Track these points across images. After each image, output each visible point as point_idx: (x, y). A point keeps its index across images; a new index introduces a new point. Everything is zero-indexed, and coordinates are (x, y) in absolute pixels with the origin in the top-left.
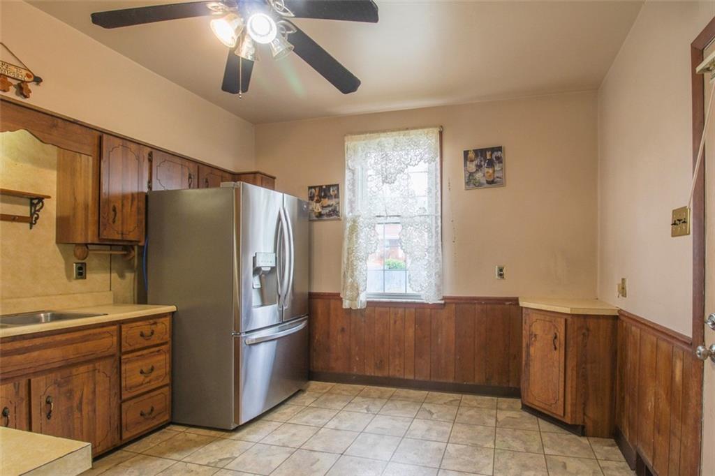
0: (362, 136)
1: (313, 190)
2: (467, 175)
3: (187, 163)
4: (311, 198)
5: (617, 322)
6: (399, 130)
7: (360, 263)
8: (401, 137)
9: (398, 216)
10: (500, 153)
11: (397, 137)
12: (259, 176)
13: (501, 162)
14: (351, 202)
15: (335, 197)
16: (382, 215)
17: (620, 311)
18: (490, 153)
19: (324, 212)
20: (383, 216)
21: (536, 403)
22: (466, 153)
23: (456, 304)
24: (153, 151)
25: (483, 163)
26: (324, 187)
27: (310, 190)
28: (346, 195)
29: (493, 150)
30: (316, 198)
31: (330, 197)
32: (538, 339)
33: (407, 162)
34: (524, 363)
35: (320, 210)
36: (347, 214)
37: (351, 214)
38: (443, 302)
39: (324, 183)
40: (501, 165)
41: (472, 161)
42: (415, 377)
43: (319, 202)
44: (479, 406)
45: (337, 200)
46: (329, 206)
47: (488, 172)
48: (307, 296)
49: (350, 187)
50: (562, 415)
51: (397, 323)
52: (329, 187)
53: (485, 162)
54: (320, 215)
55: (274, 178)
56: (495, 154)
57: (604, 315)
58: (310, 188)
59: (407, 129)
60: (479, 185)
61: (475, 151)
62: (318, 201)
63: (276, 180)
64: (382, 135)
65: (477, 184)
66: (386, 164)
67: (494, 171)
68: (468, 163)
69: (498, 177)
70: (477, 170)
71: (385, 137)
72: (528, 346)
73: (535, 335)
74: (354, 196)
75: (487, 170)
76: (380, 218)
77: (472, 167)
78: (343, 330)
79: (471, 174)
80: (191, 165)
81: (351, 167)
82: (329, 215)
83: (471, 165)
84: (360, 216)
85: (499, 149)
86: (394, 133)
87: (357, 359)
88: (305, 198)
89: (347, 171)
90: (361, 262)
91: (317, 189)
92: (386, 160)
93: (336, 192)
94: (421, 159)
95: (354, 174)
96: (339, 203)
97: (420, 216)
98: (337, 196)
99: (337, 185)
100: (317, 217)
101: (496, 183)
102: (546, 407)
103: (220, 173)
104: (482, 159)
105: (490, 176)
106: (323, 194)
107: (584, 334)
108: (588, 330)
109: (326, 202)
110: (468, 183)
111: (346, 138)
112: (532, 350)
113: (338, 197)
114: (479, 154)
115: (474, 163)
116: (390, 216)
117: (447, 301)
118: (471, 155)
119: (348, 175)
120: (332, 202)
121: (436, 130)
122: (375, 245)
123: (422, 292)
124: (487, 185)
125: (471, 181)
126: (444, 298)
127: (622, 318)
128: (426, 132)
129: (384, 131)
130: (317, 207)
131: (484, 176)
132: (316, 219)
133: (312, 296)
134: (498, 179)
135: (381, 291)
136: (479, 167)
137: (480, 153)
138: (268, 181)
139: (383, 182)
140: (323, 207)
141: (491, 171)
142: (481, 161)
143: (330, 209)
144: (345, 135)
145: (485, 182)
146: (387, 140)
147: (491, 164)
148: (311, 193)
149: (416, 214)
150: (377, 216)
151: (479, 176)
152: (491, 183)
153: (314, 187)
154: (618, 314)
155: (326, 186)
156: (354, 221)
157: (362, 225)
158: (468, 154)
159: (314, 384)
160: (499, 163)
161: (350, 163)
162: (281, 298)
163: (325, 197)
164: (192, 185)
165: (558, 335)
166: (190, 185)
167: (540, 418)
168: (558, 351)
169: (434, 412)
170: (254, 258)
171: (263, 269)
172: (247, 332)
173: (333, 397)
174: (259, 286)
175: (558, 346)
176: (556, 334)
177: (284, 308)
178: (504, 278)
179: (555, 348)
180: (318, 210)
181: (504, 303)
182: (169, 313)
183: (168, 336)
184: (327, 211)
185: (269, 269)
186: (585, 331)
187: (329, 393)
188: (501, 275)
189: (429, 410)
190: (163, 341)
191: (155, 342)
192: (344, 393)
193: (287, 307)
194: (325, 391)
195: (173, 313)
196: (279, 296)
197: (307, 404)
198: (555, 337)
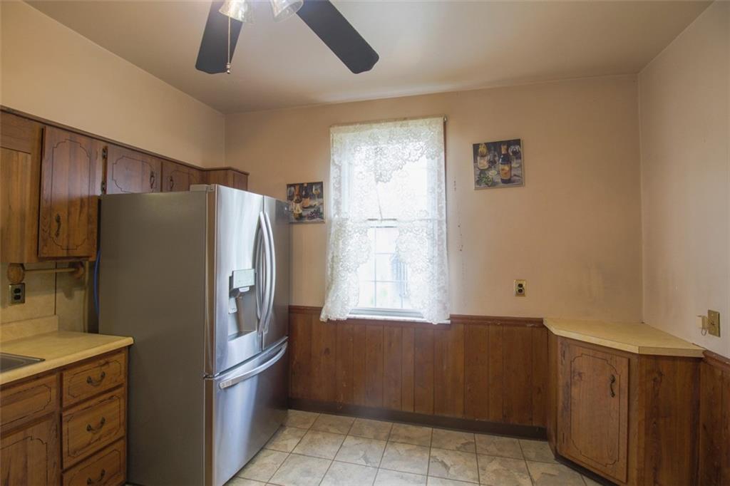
0: (350, 127)
1: (293, 189)
2: (478, 172)
3: (149, 159)
4: (290, 198)
5: (701, 363)
6: (396, 120)
7: (349, 275)
8: (398, 129)
9: (395, 220)
10: (517, 147)
11: (392, 128)
12: (230, 173)
13: (520, 158)
14: (338, 203)
15: (318, 197)
16: (374, 218)
17: (705, 352)
18: (505, 147)
19: (305, 214)
20: (376, 220)
21: (583, 459)
22: (476, 147)
23: (465, 324)
24: (109, 145)
25: (497, 158)
26: (306, 185)
27: (289, 189)
28: (331, 194)
29: (509, 143)
30: (295, 198)
31: (312, 197)
32: (583, 379)
33: (406, 157)
34: (560, 405)
35: (301, 211)
36: (332, 215)
37: (336, 216)
38: (449, 322)
39: (306, 180)
40: (519, 161)
41: (483, 156)
42: (414, 410)
43: (300, 202)
44: (500, 454)
45: (320, 200)
46: (311, 207)
47: (503, 170)
48: (287, 311)
49: (337, 186)
50: (625, 481)
51: (393, 345)
52: (311, 185)
53: (499, 158)
54: (300, 217)
55: (247, 174)
56: (512, 148)
57: (684, 357)
58: (289, 186)
59: (405, 119)
60: (492, 184)
61: (488, 145)
62: (298, 201)
63: (249, 177)
64: (374, 125)
65: (490, 184)
66: (381, 160)
67: (511, 169)
68: (478, 158)
69: (515, 175)
70: (490, 167)
71: (378, 128)
72: (568, 386)
73: (580, 374)
74: (340, 196)
75: (501, 167)
76: (374, 222)
77: (483, 163)
78: (327, 351)
79: (482, 172)
80: (154, 161)
81: (337, 163)
82: (311, 217)
83: (482, 161)
84: (347, 219)
85: (518, 142)
86: (390, 124)
87: (345, 386)
88: (284, 198)
89: (332, 168)
90: (350, 272)
91: (297, 187)
92: (381, 154)
93: (319, 191)
94: (422, 154)
95: (340, 170)
96: (322, 204)
97: (421, 220)
98: (320, 196)
99: (321, 184)
100: (297, 219)
101: (514, 182)
102: (599, 467)
103: (186, 170)
104: (496, 154)
105: (506, 174)
106: (304, 193)
107: (655, 380)
108: (661, 374)
109: (308, 202)
110: (478, 182)
111: (332, 130)
112: (575, 391)
113: (322, 197)
114: (492, 148)
115: (486, 158)
116: (385, 220)
117: (454, 320)
118: (482, 149)
119: (333, 172)
120: (316, 202)
121: (440, 120)
122: (367, 253)
123: (425, 310)
124: (502, 184)
125: (482, 180)
126: (452, 317)
127: (709, 360)
128: (428, 123)
129: (378, 121)
130: (297, 208)
131: (499, 173)
132: (296, 221)
133: (293, 310)
134: (517, 178)
135: (372, 306)
136: (492, 163)
137: (493, 146)
138: (241, 180)
139: (377, 180)
140: (304, 208)
141: (507, 168)
142: (495, 156)
143: (312, 210)
144: (331, 126)
145: (500, 180)
146: (381, 131)
147: (507, 160)
148: (290, 191)
149: (417, 218)
150: (370, 220)
151: (492, 173)
152: (507, 182)
153: (294, 185)
154: (703, 356)
155: (308, 184)
156: (341, 225)
157: (350, 229)
158: (478, 148)
159: (293, 414)
160: (517, 158)
161: (335, 158)
162: (261, 323)
163: (306, 196)
164: (154, 185)
165: (617, 378)
166: (152, 185)
167: (585, 475)
168: (616, 398)
169: (449, 465)
170: (231, 278)
171: (241, 290)
172: (221, 373)
173: (319, 436)
174: (235, 311)
175: (616, 392)
176: (613, 376)
177: (264, 334)
178: (524, 295)
179: (613, 395)
180: (298, 211)
181: (526, 326)
182: (125, 347)
183: (122, 376)
184: (308, 212)
185: (248, 289)
186: (657, 375)
187: (314, 429)
188: (520, 291)
189: (442, 461)
190: (117, 384)
191: (107, 388)
192: (332, 430)
193: (266, 332)
194: (308, 426)
195: (129, 347)
196: (259, 321)
197: (290, 449)
198: (613, 381)
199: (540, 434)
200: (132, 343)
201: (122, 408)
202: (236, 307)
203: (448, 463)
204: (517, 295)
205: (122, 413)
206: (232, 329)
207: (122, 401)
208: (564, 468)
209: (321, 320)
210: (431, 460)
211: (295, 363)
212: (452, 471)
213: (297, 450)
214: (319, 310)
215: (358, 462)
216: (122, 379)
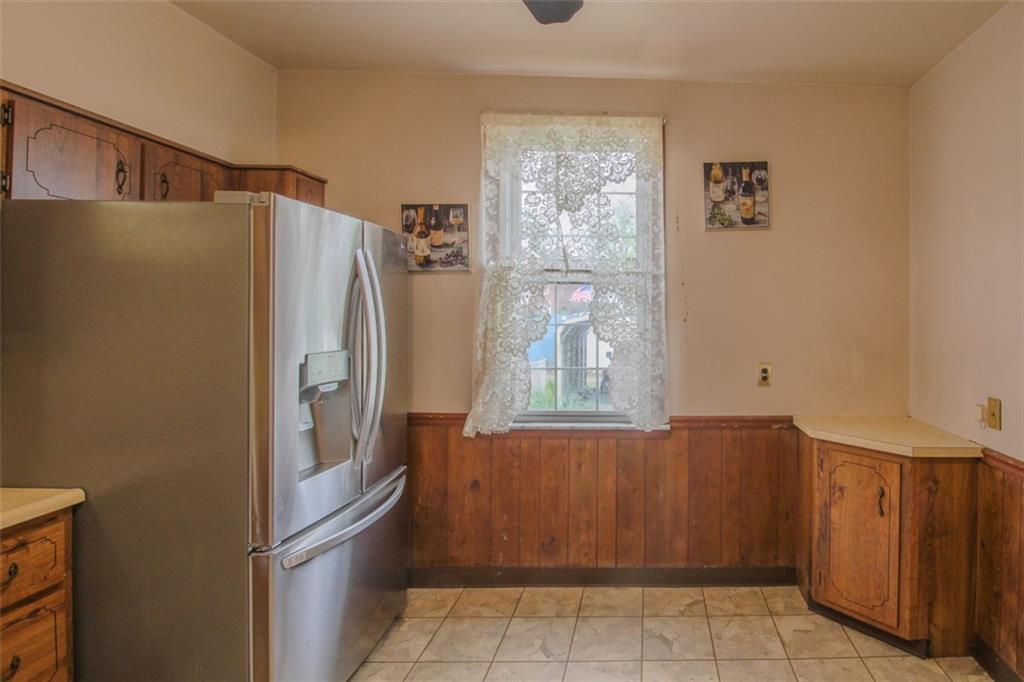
0: (516, 117)
1: (412, 213)
2: (711, 206)
3: (113, 136)
4: (408, 228)
5: (980, 465)
6: (590, 113)
7: (514, 359)
8: (594, 128)
9: (587, 272)
10: (763, 173)
11: (585, 126)
12: (291, 177)
13: (767, 189)
14: (494, 241)
15: (459, 230)
16: (556, 267)
17: (984, 451)
18: (748, 171)
19: (435, 256)
20: (558, 271)
21: (845, 604)
22: (708, 167)
23: (690, 429)
24: (15, 97)
25: (736, 187)
26: (436, 208)
27: (406, 212)
28: (482, 227)
29: (753, 166)
30: (418, 229)
31: (449, 228)
32: (846, 494)
33: (607, 174)
34: (816, 533)
35: (427, 252)
36: (484, 263)
37: (492, 263)
38: (668, 427)
39: (436, 199)
40: (765, 193)
41: (717, 182)
42: (616, 564)
43: (426, 236)
44: (739, 611)
45: (463, 234)
46: (446, 245)
47: (744, 204)
48: (405, 422)
49: (492, 212)
50: (895, 626)
51: (583, 467)
52: (446, 209)
53: (739, 185)
54: (427, 262)
55: (323, 182)
56: (757, 174)
57: (962, 458)
58: (406, 207)
59: (605, 113)
60: (729, 224)
61: (725, 166)
62: (423, 235)
63: (326, 186)
64: (556, 119)
65: (726, 223)
66: (566, 175)
67: (754, 203)
68: (711, 184)
69: (760, 213)
70: (726, 199)
71: (562, 124)
72: (827, 506)
73: (842, 490)
74: (498, 230)
75: (742, 199)
76: (554, 274)
77: (718, 192)
78: (475, 484)
79: (716, 205)
80: (124, 140)
81: (492, 174)
82: (446, 262)
83: (716, 189)
84: (510, 268)
85: (763, 166)
86: (581, 119)
87: (505, 538)
88: (396, 228)
89: (484, 182)
90: (515, 356)
91: (421, 211)
92: (566, 166)
93: (461, 219)
94: (631, 171)
95: (498, 186)
96: (466, 241)
97: (628, 274)
98: (462, 228)
99: (464, 207)
100: (421, 265)
101: (758, 222)
102: (864, 611)
103: (198, 164)
104: (735, 180)
105: (747, 210)
106: (433, 222)
107: (930, 490)
108: (936, 482)
109: (439, 237)
110: (711, 220)
111: (483, 118)
112: (835, 513)
113: (466, 230)
114: (730, 171)
115: (722, 186)
116: (573, 271)
117: (676, 425)
118: (717, 172)
119: (486, 189)
120: (454, 237)
121: (658, 122)
122: (544, 322)
123: (633, 411)
124: (742, 225)
125: (716, 217)
126: (672, 420)
127: (990, 461)
128: (640, 123)
129: (561, 113)
130: (421, 247)
131: (738, 209)
132: (419, 269)
133: (414, 420)
134: (762, 218)
135: (548, 408)
136: (730, 193)
137: (732, 169)
138: (312, 188)
139: (560, 208)
140: (433, 247)
141: (749, 201)
142: (733, 183)
143: (449, 251)
144: (481, 112)
145: (740, 220)
146: (568, 129)
147: (749, 190)
148: (407, 217)
149: (621, 269)
150: (547, 270)
151: (729, 209)
152: (749, 222)
153: (415, 207)
154: (982, 456)
155: (440, 206)
156: (500, 278)
157: (516, 284)
158: (711, 169)
159: (418, 597)
160: (762, 189)
161: (490, 166)
162: (360, 445)
163: (437, 227)
164: (125, 188)
165: (887, 490)
166: (120, 187)
167: (847, 625)
168: (886, 517)
169: (671, 639)
170: (303, 368)
171: (322, 389)
172: (284, 542)
173: (466, 625)
174: (311, 426)
175: (886, 509)
176: (882, 489)
177: (365, 463)
178: (768, 384)
179: (882, 513)
180: (423, 251)
181: (770, 427)
182: (64, 511)
183: (61, 568)
184: (441, 254)
185: (335, 387)
186: (931, 484)
187: (454, 615)
188: (765, 379)
189: (661, 635)
190: (49, 585)
191: (24, 595)
192: (485, 612)
193: (370, 461)
194: (443, 613)
195: (75, 509)
196: (356, 442)
197: (414, 656)
198: (882, 494)
199: (787, 576)
200: (83, 499)
201: (62, 630)
202: (310, 420)
203: (670, 636)
204: (760, 384)
205: (62, 641)
206: (304, 461)
207: (61, 618)
208: (820, 619)
209: (465, 435)
210: (646, 635)
211: (417, 509)
212: (676, 648)
213: (428, 656)
214: (461, 419)
215: (535, 657)
216: (60, 572)
